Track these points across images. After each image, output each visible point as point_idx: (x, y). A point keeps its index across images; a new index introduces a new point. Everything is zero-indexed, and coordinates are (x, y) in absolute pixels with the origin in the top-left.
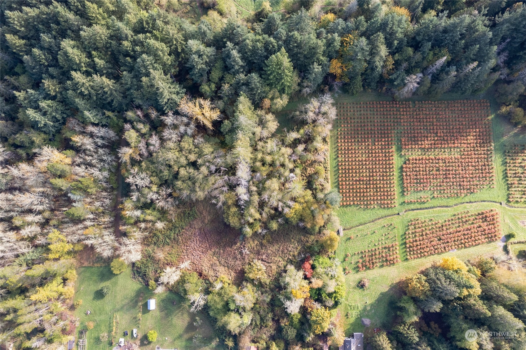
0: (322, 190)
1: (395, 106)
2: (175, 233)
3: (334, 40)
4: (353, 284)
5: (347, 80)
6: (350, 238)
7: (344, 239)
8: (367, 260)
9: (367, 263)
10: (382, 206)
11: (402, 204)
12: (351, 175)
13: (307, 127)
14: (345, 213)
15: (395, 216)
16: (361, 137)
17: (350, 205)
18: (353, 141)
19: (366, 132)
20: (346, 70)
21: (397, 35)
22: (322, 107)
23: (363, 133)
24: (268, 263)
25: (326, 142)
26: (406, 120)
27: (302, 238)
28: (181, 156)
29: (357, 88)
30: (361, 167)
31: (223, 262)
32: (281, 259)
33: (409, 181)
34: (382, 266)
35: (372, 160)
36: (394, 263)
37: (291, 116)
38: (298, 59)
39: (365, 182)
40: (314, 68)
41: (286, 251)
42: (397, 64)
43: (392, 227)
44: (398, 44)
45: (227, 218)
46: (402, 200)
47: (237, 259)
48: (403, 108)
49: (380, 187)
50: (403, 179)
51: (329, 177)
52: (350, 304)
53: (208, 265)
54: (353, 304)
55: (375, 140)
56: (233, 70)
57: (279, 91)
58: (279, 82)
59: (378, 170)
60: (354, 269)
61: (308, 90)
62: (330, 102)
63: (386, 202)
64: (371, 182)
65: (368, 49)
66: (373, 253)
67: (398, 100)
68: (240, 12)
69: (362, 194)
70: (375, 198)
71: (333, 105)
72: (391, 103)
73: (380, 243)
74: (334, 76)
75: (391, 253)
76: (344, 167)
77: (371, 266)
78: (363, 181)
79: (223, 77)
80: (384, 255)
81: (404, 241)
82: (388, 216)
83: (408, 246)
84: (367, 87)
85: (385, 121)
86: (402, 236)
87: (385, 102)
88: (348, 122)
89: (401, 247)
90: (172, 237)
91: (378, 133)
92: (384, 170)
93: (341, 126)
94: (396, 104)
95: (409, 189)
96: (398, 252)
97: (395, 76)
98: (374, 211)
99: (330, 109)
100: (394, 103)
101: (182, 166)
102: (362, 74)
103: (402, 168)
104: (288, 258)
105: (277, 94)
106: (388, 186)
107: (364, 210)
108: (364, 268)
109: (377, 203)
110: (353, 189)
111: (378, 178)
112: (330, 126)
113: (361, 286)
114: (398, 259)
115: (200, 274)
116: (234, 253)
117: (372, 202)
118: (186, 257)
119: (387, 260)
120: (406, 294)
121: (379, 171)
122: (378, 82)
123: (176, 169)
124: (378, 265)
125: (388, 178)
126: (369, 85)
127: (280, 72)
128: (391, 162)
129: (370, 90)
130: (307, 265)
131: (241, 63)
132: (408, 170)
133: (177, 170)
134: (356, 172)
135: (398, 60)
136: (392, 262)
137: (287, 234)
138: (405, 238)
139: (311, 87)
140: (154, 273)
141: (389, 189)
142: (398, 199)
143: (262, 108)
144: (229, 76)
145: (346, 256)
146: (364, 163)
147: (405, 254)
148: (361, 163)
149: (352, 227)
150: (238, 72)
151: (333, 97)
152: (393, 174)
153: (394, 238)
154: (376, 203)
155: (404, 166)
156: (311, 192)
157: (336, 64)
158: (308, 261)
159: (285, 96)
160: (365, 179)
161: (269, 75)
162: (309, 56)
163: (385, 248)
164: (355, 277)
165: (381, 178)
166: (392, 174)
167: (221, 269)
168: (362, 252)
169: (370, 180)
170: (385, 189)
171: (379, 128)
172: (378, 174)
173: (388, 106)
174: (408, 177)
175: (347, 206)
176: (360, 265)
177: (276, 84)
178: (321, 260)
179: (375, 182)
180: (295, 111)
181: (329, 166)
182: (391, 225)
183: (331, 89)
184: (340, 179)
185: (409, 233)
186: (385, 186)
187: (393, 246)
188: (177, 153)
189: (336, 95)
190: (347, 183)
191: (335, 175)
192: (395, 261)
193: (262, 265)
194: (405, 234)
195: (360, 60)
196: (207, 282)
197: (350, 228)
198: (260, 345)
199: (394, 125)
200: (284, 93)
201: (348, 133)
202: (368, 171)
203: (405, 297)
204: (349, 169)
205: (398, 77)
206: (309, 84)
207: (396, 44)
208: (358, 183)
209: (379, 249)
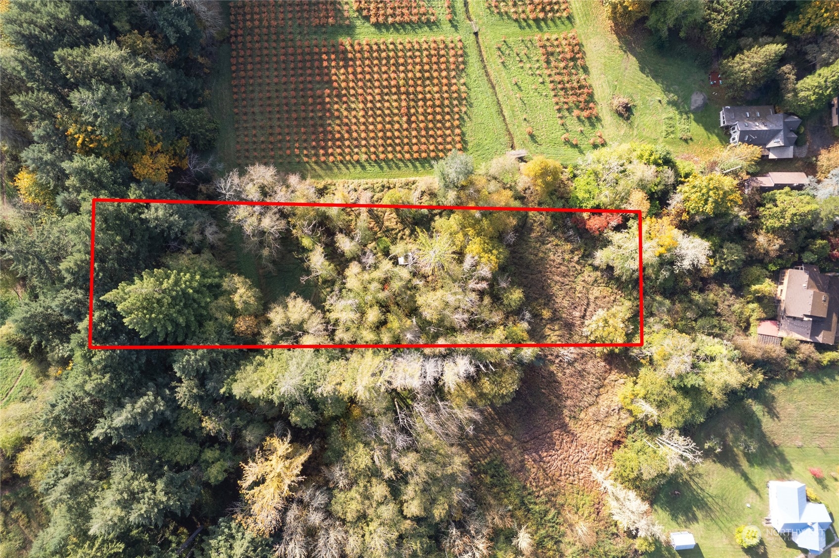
0: (433, 195)
1: (240, 39)
2: (536, 504)
3: (81, 172)
4: (624, 127)
5: (184, 143)
6: (532, 136)
7: (532, 146)
8: (574, 98)
9: (581, 99)
10: (462, 66)
11: (455, 27)
12: (397, 134)
13: (294, 231)
14: (478, 145)
15: (480, 41)
16: (312, 111)
17: (463, 134)
18: (321, 129)
19: (301, 101)
20: (159, 145)
21: (61, 16)
22: (250, 197)
23: (303, 108)
24: (588, 304)
25: (325, 188)
26: (273, 15)
27: (533, 235)
28: (378, 517)
29: (202, 119)
30: (379, 112)
31: (590, 399)
32: (580, 278)
33: (405, 11)
34: (586, 70)
35: (362, 88)
36: (580, 45)
37: (270, 266)
38: (136, 256)
39: (412, 103)
40: (157, 219)
41: (563, 268)
42: (140, 25)
43: (504, 48)
44: (87, 18)
45: (503, 397)
46: (447, 27)
47: (584, 370)
48: (245, 21)
49: (420, 71)
50: (402, 24)
51: (404, 180)
52: (664, 134)
53: (597, 427)
54: (664, 127)
55: (319, 83)
56: (168, 413)
57: (216, 297)
58: (194, 300)
59: (385, 76)
60: (593, 125)
61: (209, 231)
62: (236, 180)
63: (452, 60)
64: (411, 90)
65: (102, 88)
66: (560, 86)
67: (227, 30)
68: (25, 392)
69: (438, 110)
70: (445, 81)
71: (242, 173)
72: (234, 46)
73: (538, 72)
74: (176, 173)
75: (558, 50)
76: (381, 149)
77: (586, 90)
78: (408, 108)
79: (186, 433)
80: (562, 65)
81: (531, 22)
82: (481, 55)
83: (541, 15)
84: (200, 99)
85: (275, 59)
86: (521, 27)
87: (233, 61)
88: (280, 141)
89: (545, 29)
90: (543, 507)
91: (301, 75)
92: (384, 62)
93: (289, 156)
94: (236, 36)
95: (422, 10)
96: (554, 37)
97: (170, 32)
98: (472, 85)
99: (252, 180)
100: (233, 39)
101: (401, 511)
102: (169, 107)
103: (377, 25)
104: (578, 263)
105: (221, 301)
106: (417, 53)
107: (471, 105)
108: (591, 105)
109: (454, 77)
110: (427, 129)
111: (402, 75)
112: (293, 179)
113: (626, 112)
114: (570, 35)
115: (617, 443)
116: (572, 376)
117: (454, 88)
118: (581, 476)
119: (573, 59)
120: (644, 19)
121: (385, 72)
122: (186, 75)
123: (407, 524)
124: (582, 76)
125: (400, 54)
126: (194, 93)
127: (167, 300)
128: (366, 48)
129: (207, 92)
130: (594, 223)
131: (150, 397)
132: (381, 12)
133: (408, 521)
134: (389, 123)
135: (129, 22)
136: (577, 48)
137: (528, 267)
138: (525, 20)
139: (201, 223)
140: (618, 539)
141: (425, 53)
142: (445, 35)
143: (257, 335)
144: (183, 419)
145: (567, 142)
146: (369, 105)
147: (558, 22)
148: (370, 113)
149: (508, 130)
150: (172, 402)
151: (224, 174)
152: (392, 43)
153: (528, 44)
154: (454, 81)
155: (373, 20)
156: (437, 218)
157: (144, 166)
158: (584, 222)
159: (226, 284)
160: (404, 104)
161: (176, 325)
162: (127, 232)
163: (548, 62)
164: (610, 126)
165: (402, 68)
166: (391, 47)
167: (604, 402)
168: (559, 110)
169: (407, 93)
170: (425, 60)
171: (292, 72)
172: (393, 75)
173: (242, 53)
174: (398, 12)
175: (464, 142)
176: (585, 113)
177: (200, 306)
178: (581, 195)
179: (411, 82)
180: (261, 257)
181: (380, 180)
182: (499, 49)
183: (207, 178)
184: (407, 156)
185: (516, 12)
186: (418, 60)
187: (544, 47)
188: (373, 526)
189: (220, 166)
190: (414, 141)
191: (399, 168)
192: (575, 42)
193: (594, 318)
194: (516, 20)
195: (132, 108)
196: (632, 428)
197: (510, 134)
198: (755, 315)
199: (283, 40)
200: (219, 286)
201: (305, 141)
202: (386, 98)
203: (653, 19)
204: (385, 138)
205: (172, 25)
206: (196, 227)
207: (88, 23)
208: (413, 118)
209: (550, 75)
